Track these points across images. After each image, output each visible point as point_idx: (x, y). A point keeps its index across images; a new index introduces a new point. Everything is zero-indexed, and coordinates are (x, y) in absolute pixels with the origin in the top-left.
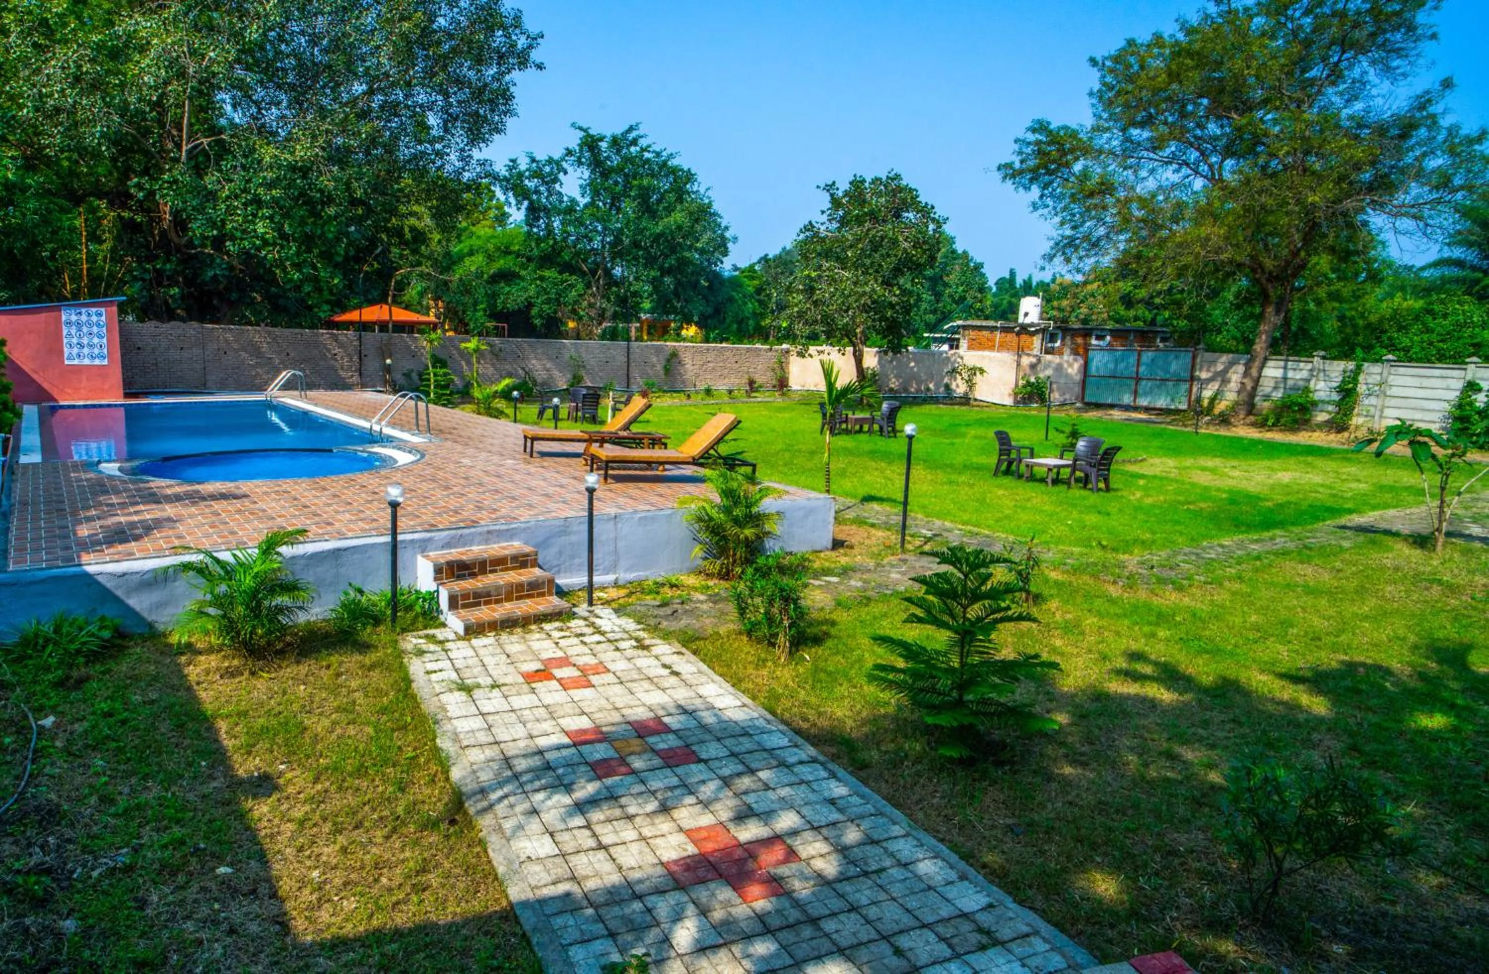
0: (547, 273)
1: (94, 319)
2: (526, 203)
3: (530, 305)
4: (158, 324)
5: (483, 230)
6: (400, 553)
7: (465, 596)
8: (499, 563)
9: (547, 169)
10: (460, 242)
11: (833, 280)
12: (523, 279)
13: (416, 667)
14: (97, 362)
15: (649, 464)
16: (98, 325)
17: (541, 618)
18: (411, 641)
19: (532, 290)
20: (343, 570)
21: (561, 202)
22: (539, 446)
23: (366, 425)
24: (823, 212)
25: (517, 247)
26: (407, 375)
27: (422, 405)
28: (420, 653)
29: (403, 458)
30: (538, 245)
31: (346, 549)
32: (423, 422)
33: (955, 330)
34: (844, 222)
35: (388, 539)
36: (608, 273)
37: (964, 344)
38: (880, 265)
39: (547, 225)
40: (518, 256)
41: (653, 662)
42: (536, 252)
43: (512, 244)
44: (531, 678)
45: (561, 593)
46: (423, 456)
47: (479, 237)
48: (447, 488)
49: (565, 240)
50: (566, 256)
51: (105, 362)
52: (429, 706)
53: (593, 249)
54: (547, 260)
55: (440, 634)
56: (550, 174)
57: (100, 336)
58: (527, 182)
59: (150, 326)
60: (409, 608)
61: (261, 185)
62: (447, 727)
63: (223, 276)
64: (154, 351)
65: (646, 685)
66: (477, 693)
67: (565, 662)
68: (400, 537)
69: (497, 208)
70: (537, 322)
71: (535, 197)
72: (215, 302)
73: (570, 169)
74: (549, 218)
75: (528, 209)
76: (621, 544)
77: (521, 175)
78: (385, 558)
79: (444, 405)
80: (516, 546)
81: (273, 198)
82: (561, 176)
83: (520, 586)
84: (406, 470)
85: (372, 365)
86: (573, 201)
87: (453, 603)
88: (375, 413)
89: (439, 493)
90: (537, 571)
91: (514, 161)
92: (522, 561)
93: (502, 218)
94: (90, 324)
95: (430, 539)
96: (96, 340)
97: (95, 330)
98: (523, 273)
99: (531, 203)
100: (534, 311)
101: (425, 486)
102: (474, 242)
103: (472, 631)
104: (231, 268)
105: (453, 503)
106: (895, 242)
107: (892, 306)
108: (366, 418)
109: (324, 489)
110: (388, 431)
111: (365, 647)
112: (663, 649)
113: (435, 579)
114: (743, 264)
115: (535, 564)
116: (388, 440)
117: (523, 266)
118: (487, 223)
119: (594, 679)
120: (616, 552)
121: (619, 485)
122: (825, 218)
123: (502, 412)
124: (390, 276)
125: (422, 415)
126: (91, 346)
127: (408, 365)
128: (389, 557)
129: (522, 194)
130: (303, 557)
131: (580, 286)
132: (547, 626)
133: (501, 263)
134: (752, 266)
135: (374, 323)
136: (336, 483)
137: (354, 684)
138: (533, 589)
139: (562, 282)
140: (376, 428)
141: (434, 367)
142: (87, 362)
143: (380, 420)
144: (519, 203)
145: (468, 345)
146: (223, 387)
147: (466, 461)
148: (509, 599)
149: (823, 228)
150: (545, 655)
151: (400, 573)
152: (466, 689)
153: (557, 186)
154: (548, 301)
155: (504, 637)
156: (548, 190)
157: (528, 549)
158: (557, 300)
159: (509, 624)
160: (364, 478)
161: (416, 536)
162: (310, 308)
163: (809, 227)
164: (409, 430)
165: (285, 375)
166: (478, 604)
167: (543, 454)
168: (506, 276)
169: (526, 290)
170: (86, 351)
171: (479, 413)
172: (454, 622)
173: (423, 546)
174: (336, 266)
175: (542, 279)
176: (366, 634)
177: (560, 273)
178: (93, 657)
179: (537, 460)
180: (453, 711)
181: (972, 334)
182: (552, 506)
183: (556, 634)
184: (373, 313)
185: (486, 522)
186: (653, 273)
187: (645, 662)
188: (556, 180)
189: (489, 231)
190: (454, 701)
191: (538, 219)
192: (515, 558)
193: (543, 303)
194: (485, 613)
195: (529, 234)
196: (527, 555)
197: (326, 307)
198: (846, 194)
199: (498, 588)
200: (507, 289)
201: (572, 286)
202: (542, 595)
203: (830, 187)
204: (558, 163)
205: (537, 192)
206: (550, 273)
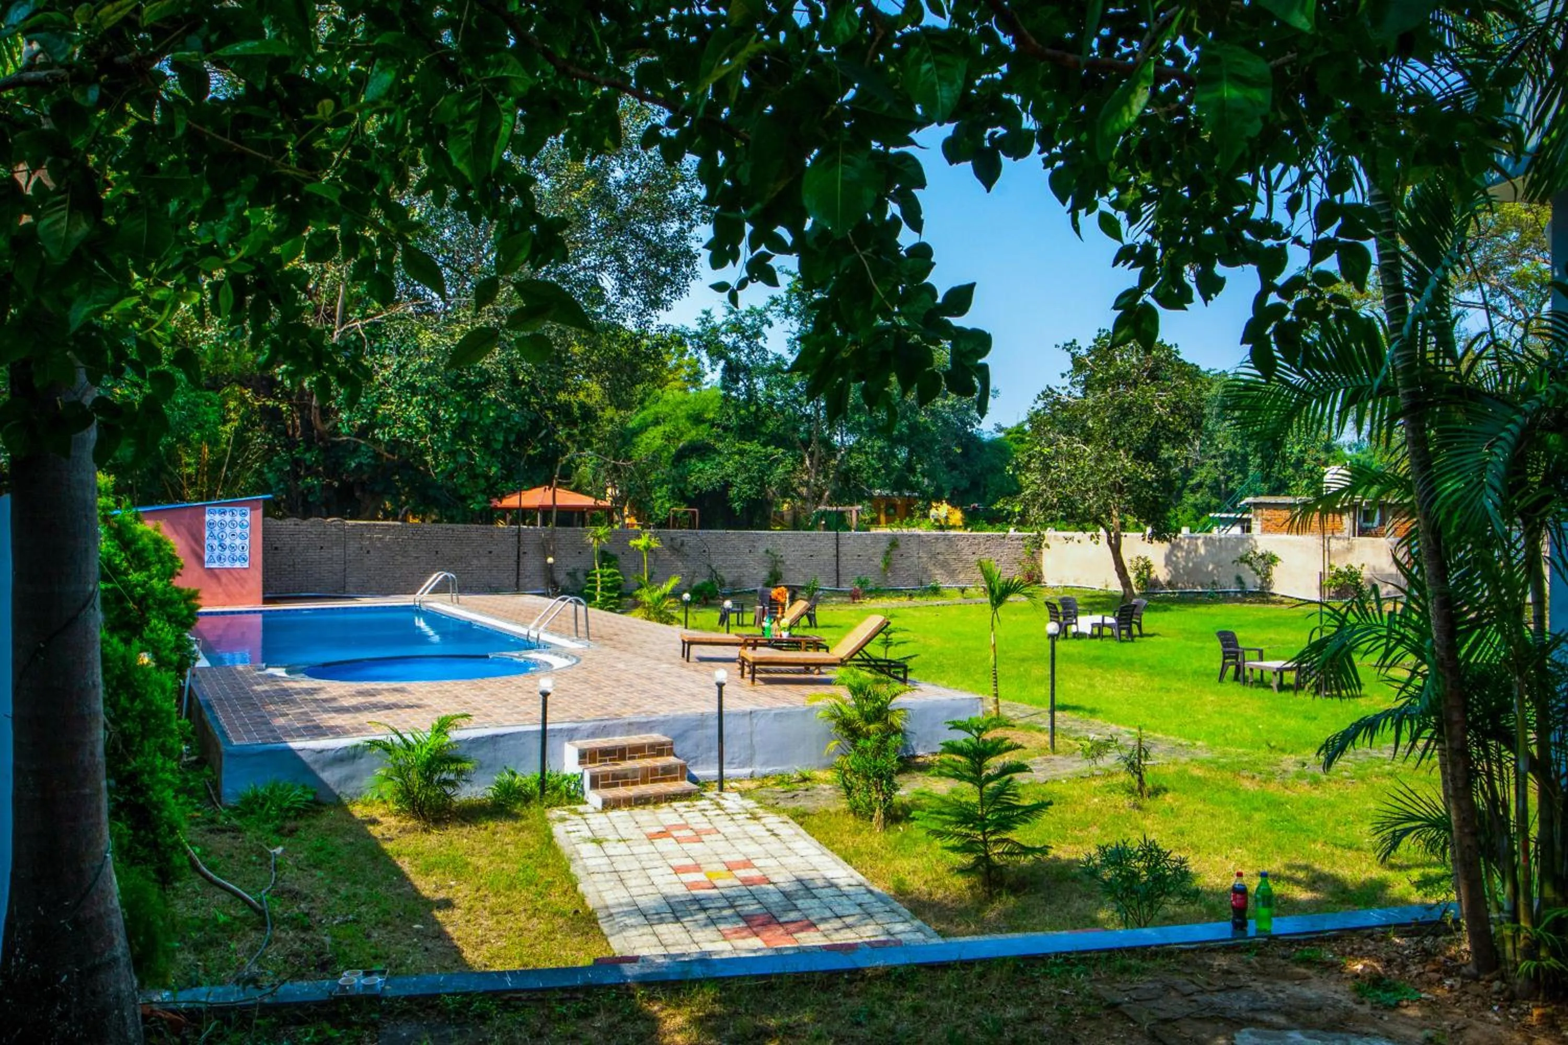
0: (747, 446)
1: (238, 518)
2: (722, 363)
3: (727, 485)
4: (298, 521)
5: (672, 394)
6: (549, 741)
7: (605, 776)
8: (637, 751)
9: (749, 321)
10: (644, 408)
11: (1072, 457)
12: (719, 453)
13: (558, 830)
14: (238, 565)
15: (807, 666)
16: (242, 525)
17: (670, 798)
18: (556, 813)
19: (730, 467)
20: (500, 754)
21: (766, 360)
22: (696, 651)
23: (524, 631)
24: (1063, 375)
25: (711, 415)
26: (572, 575)
27: (581, 609)
28: (563, 820)
29: (558, 663)
30: (737, 412)
31: (503, 736)
32: (582, 628)
33: (1246, 510)
34: (1088, 386)
35: (539, 727)
36: (826, 443)
37: (1256, 526)
38: (1130, 436)
39: (748, 387)
40: (712, 426)
41: (761, 827)
42: (734, 421)
43: (705, 410)
44: (651, 837)
45: (693, 779)
46: (578, 661)
47: (667, 402)
48: (597, 689)
49: (770, 404)
50: (771, 424)
51: (246, 565)
52: (567, 850)
53: (804, 415)
54: (748, 431)
55: (581, 808)
56: (752, 327)
57: (242, 537)
58: (723, 338)
59: (289, 523)
60: (555, 788)
61: (416, 372)
62: (580, 862)
63: (368, 465)
64: (292, 550)
65: (747, 841)
66: (605, 844)
67: (686, 826)
68: (549, 727)
69: (689, 366)
70: (737, 505)
71: (733, 355)
72: (357, 494)
73: (775, 321)
74: (750, 380)
75: (725, 370)
76: (757, 739)
77: (715, 330)
78: (537, 745)
79: (611, 610)
80: (656, 737)
81: (429, 384)
82: (765, 329)
83: (654, 770)
84: (561, 673)
85: (531, 564)
86: (779, 358)
87: (594, 784)
88: (532, 619)
89: (590, 693)
90: (672, 760)
91: (707, 313)
92: (658, 750)
93: (696, 377)
94: (233, 524)
95: (576, 729)
96: (238, 542)
97: (238, 530)
98: (719, 446)
99: (729, 362)
100: (733, 492)
101: (577, 687)
102: (661, 408)
103: (609, 805)
104: (377, 456)
105: (601, 700)
106: (1149, 409)
107: (1149, 484)
108: (523, 624)
109: (482, 689)
110: (545, 637)
111: (517, 817)
112: (772, 820)
113: (580, 763)
114: (1010, 423)
115: (671, 753)
116: (547, 646)
117: (719, 438)
118: (678, 384)
119: (704, 838)
120: (752, 746)
121: (767, 687)
122: (1066, 381)
123: (673, 618)
124: (555, 460)
125: (582, 622)
126: (233, 548)
127: (573, 563)
128: (539, 745)
129: (717, 351)
130: (465, 741)
131: (789, 460)
132: (675, 804)
133: (693, 434)
134: (1020, 425)
135: (537, 509)
136: (493, 684)
137: (507, 840)
138: (667, 773)
139: (767, 457)
140: (534, 634)
141: (601, 566)
142: (227, 565)
143: (538, 626)
144: (713, 363)
145: (638, 542)
146: (365, 591)
147: (621, 666)
148: (644, 782)
149: (1064, 393)
150: (667, 823)
151: (548, 760)
152: (598, 842)
153: (760, 341)
154: (751, 480)
155: (637, 811)
156: (749, 346)
157: (664, 739)
158: (761, 479)
159: (642, 801)
160: (519, 680)
161: (565, 726)
162: (463, 499)
163: (1048, 393)
164: (568, 637)
165: (436, 578)
166: (616, 785)
167: (701, 659)
168: (700, 450)
169: (721, 466)
170: (227, 552)
171: (648, 619)
172: (594, 798)
173: (571, 734)
174: (494, 453)
175: (742, 453)
176: (518, 808)
177: (765, 445)
178: (300, 814)
179: (693, 665)
180: (584, 854)
181: (1267, 513)
182: (694, 704)
183: (683, 810)
184: (536, 497)
185: (629, 715)
186: (879, 443)
187: (754, 828)
188: (758, 334)
189: (679, 395)
190: (587, 849)
191: (736, 381)
192: (652, 747)
193: (743, 482)
194: (621, 792)
195: (726, 398)
196: (663, 744)
197: (480, 498)
198: (1091, 351)
199: (635, 771)
200: (701, 465)
201: (778, 461)
202: (675, 779)
203: (1070, 346)
204: (761, 314)
205: (736, 348)
206: (752, 446)
